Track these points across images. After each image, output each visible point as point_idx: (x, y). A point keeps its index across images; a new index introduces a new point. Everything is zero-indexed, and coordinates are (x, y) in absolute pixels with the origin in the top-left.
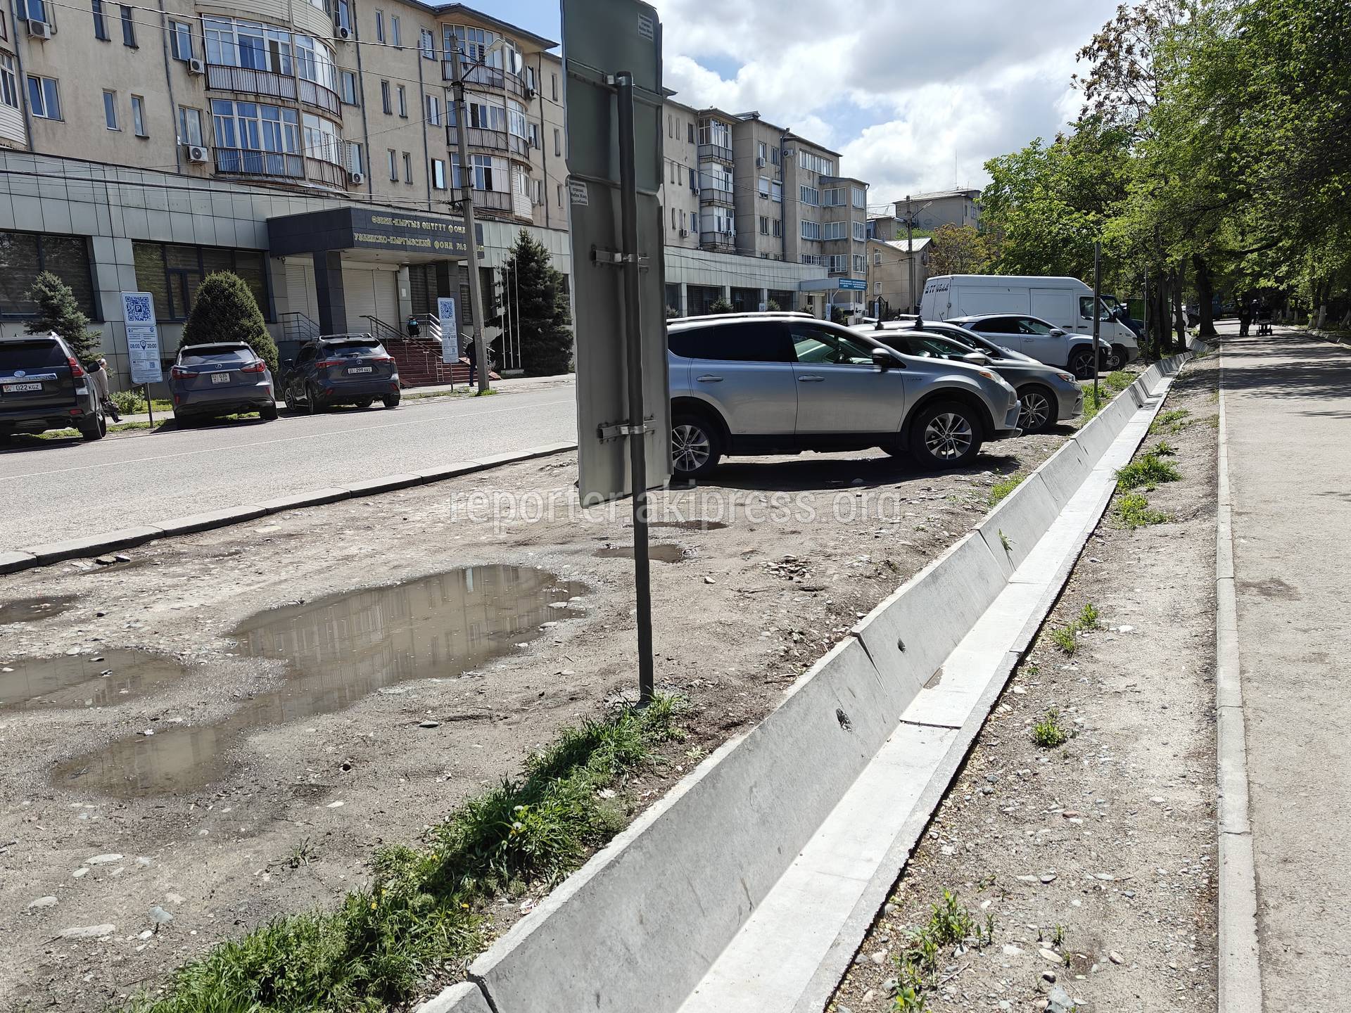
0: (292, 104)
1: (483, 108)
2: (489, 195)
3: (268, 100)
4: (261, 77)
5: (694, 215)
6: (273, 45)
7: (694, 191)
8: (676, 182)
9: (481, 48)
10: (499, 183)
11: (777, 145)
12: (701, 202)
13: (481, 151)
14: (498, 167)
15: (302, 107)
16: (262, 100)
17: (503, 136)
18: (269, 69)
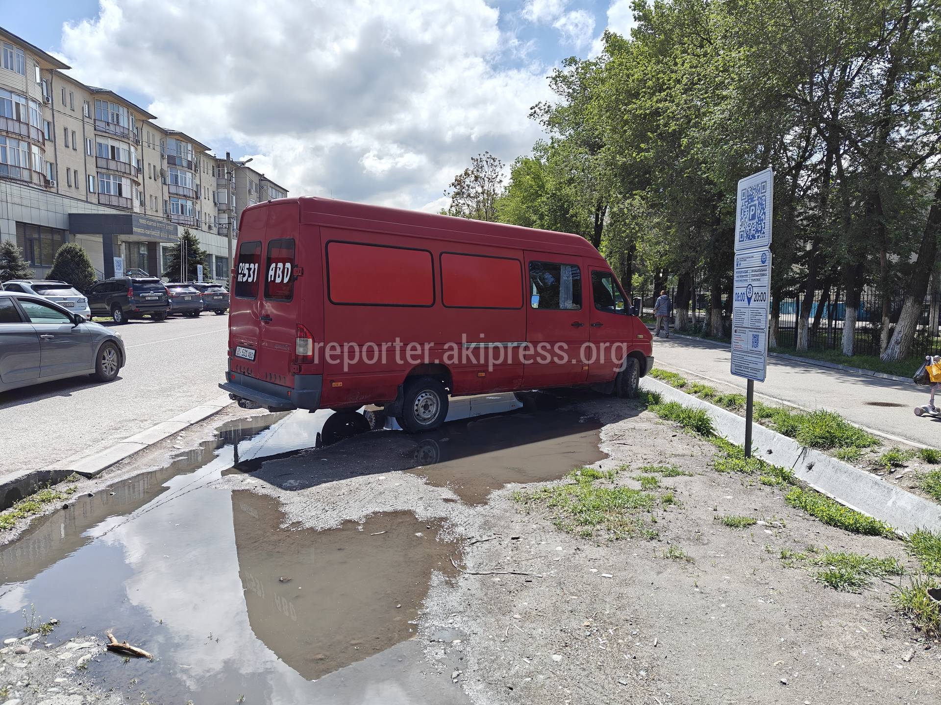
0: (27, 140)
1: (118, 149)
2: (120, 198)
3: (14, 136)
4: (10, 123)
5: (215, 217)
6: (17, 105)
7: (215, 204)
8: (207, 198)
9: (117, 115)
10: (126, 193)
11: (258, 182)
12: (219, 210)
13: (117, 173)
14: (126, 183)
15: (32, 142)
16: (10, 135)
17: (128, 166)
18: (15, 118)
